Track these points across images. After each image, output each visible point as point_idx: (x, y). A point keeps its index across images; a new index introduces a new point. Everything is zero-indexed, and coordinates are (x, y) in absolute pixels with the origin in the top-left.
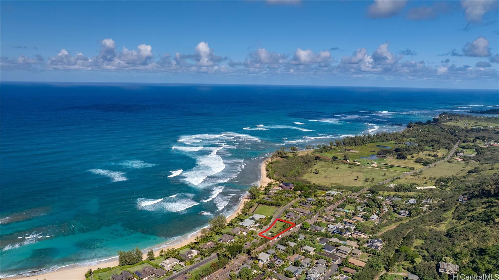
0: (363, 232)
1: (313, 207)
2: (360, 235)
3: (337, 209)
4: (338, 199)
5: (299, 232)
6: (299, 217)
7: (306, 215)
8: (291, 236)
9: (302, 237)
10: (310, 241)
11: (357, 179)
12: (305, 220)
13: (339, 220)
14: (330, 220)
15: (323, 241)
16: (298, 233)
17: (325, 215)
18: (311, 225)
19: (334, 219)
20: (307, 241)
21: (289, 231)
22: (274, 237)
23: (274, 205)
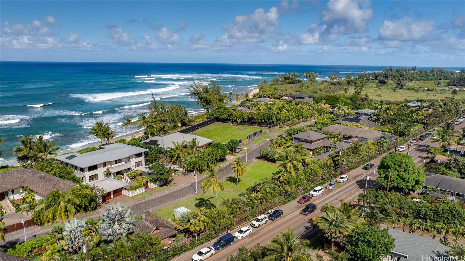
21: (303, 198)
22: (196, 235)
23: (256, 123)
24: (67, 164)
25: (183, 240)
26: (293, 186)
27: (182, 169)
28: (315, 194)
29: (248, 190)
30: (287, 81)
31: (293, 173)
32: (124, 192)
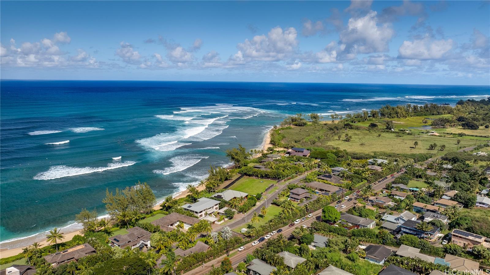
0: (479, 232)
1: (346, 182)
2: (477, 240)
3: (393, 185)
4: (391, 170)
5: (314, 229)
6: (315, 197)
7: (330, 194)
8: (292, 238)
9: (320, 239)
10: (341, 253)
11: (414, 146)
12: (329, 204)
13: (403, 205)
14: (384, 205)
15: (375, 254)
16: (311, 231)
17: (372, 195)
18: (342, 213)
19: (391, 204)
20: (333, 254)
21: (291, 224)
22: (252, 237)
23: (270, 178)
24: (188, 210)
25: (248, 239)
26: (287, 220)
27: (236, 211)
28: (309, 216)
29: (268, 221)
30: (294, 123)
31: (287, 214)
32: (216, 222)
